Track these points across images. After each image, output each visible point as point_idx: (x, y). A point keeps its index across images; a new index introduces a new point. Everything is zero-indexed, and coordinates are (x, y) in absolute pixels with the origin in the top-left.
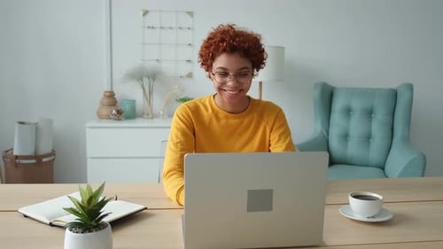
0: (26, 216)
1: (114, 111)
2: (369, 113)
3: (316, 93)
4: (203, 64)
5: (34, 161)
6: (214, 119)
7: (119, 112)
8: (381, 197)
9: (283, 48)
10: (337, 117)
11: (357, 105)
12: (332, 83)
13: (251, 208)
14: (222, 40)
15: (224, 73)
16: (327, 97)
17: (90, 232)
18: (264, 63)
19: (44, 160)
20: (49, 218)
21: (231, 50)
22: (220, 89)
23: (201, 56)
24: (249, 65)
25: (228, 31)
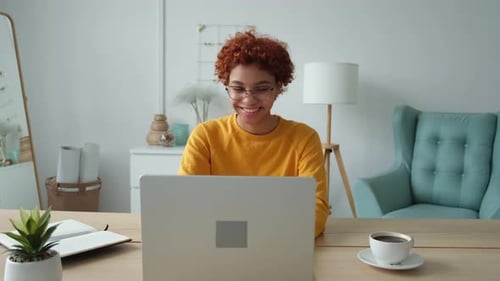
1: (163, 137)
2: (462, 143)
3: (397, 118)
4: (220, 77)
5: (76, 190)
6: (234, 141)
7: (169, 138)
8: (409, 239)
9: (357, 65)
10: (422, 146)
12: (417, 107)
16: (411, 122)
18: (291, 77)
19: (88, 189)
22: (236, 106)
23: (218, 68)
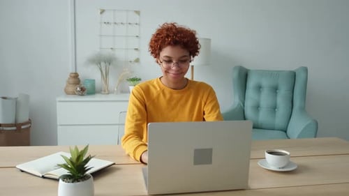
0: (22, 171)
1: (78, 89)
2: (275, 89)
3: (235, 74)
4: (152, 53)
5: (14, 128)
6: (161, 95)
7: (83, 89)
8: (288, 153)
9: (210, 40)
10: (250, 93)
11: (266, 83)
12: (247, 67)
13: (196, 163)
14: (168, 36)
15: (169, 61)
16: (244, 77)
17: (78, 181)
18: (198, 52)
19: (23, 127)
20: (41, 173)
21: (174, 43)
22: (167, 72)
23: (151, 47)
24: (188, 54)
25: (171, 28)
